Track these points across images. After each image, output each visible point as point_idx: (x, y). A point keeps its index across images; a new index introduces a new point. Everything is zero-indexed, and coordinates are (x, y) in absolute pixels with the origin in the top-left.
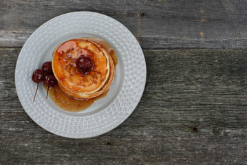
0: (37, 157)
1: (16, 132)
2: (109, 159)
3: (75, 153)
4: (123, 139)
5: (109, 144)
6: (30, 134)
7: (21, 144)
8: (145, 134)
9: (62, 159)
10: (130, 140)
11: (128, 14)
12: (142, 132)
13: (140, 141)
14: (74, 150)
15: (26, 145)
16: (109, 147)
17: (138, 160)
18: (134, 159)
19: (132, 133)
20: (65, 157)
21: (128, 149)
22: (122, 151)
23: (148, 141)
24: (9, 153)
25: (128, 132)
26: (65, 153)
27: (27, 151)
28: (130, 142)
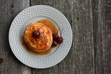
0: (87, 52)
1: (75, 64)
2: (85, 19)
3: (83, 35)
4: (75, 13)
5: (78, 19)
6: (76, 57)
7: (81, 61)
8: (72, 3)
9: (86, 40)
10: (75, 10)
11: (12, 14)
12: (71, 4)
13: (76, 5)
14: (82, 35)
15: (81, 58)
16: (79, 19)
17: (85, 5)
18: (84, 7)
19: (72, 9)
20: (85, 39)
21: (80, 10)
22: (81, 13)
23: (76, 2)
24: (86, 66)
25: (72, 11)
26: (83, 39)
27: (84, 57)
28: (76, 9)
